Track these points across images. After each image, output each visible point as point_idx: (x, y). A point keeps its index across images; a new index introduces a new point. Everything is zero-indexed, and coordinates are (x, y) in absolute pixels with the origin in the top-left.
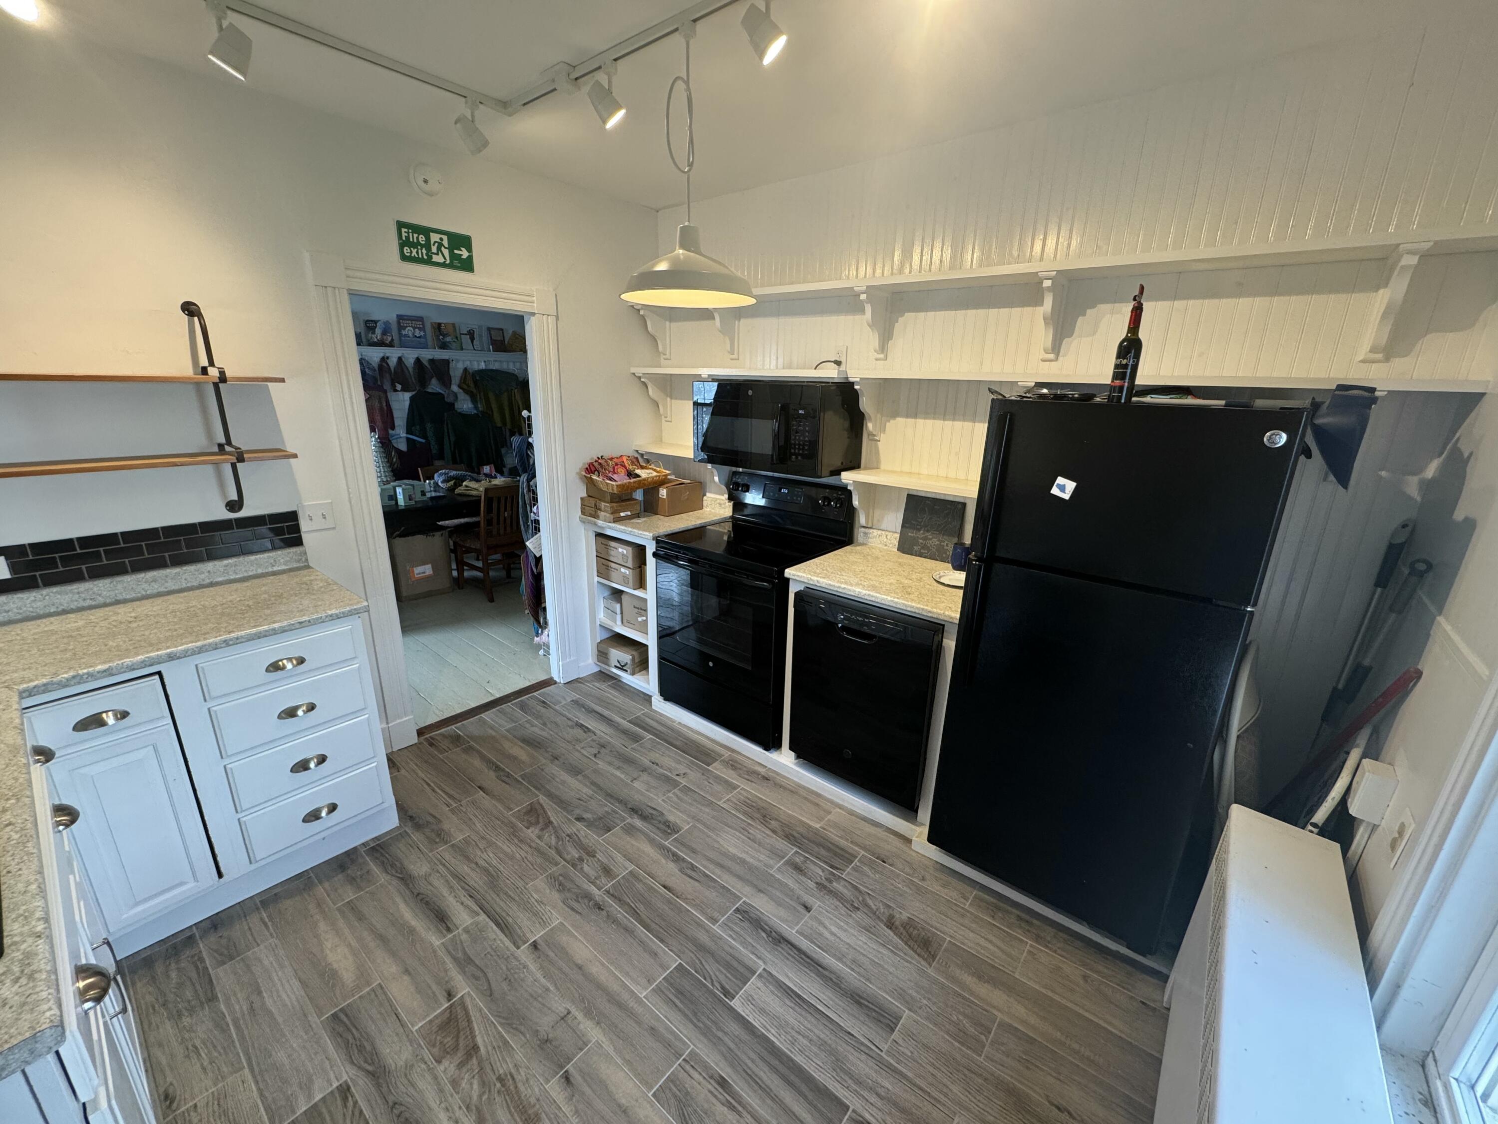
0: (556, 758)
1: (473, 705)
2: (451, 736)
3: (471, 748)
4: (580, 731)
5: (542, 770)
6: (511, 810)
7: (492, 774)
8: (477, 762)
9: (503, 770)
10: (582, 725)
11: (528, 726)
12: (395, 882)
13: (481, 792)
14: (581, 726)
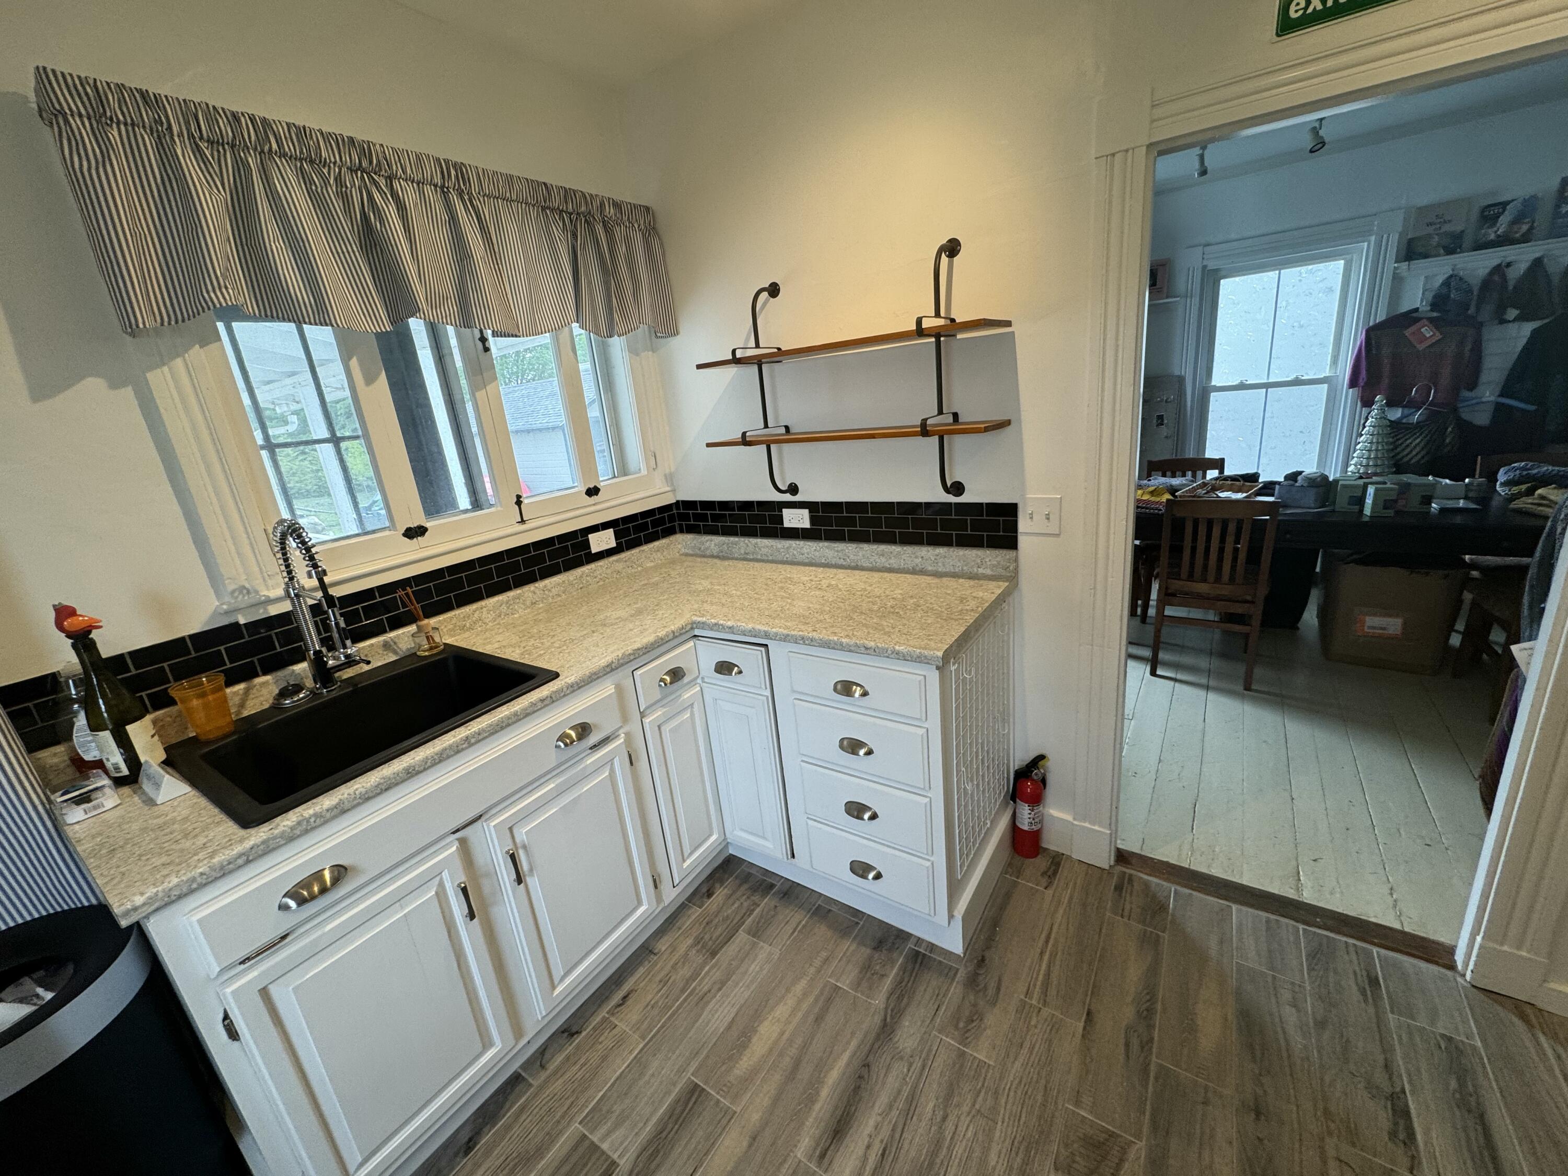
0: (1258, 1111)
1: (1247, 880)
2: (1154, 897)
3: (1157, 942)
4: (1384, 1118)
5: (1206, 1103)
6: (1078, 1103)
7: (1129, 1013)
8: (1134, 973)
9: (1151, 1027)
10: (1406, 1114)
11: (1286, 995)
12: (878, 1019)
13: (1081, 1025)
14: (1402, 1114)
